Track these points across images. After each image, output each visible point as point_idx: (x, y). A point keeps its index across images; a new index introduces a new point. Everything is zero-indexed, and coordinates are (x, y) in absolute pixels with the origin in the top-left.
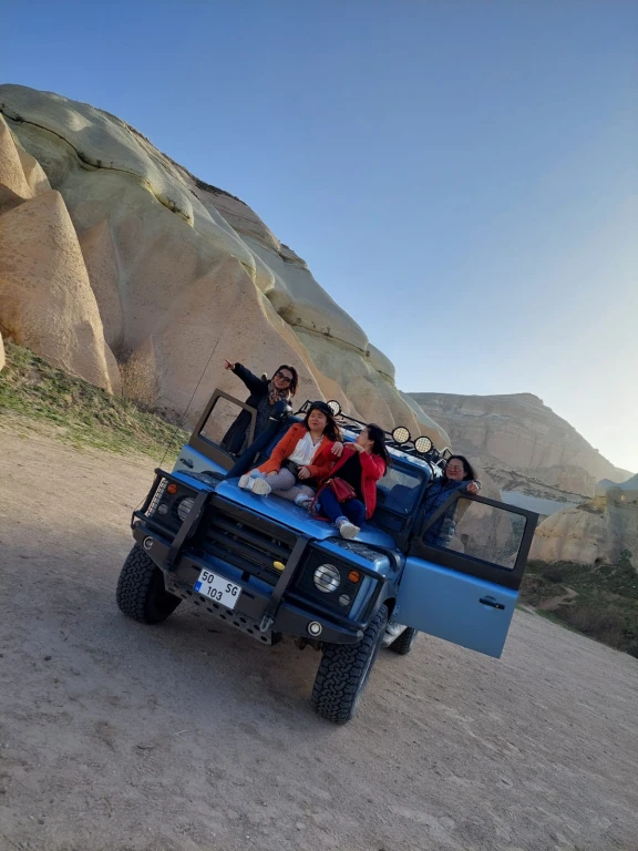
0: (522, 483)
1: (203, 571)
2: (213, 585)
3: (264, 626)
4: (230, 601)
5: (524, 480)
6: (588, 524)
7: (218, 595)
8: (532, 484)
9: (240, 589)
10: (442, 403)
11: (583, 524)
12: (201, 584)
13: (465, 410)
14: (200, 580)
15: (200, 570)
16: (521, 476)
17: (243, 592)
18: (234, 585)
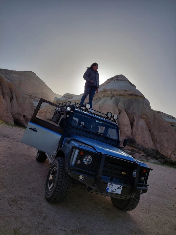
0: (33, 98)
1: (109, 184)
2: (113, 188)
3: (133, 197)
4: (119, 192)
5: (33, 97)
6: (52, 109)
7: (115, 191)
8: (36, 98)
9: (122, 186)
10: (5, 72)
11: (51, 109)
12: (108, 188)
13: (12, 75)
14: (108, 187)
15: (107, 184)
16: (33, 96)
17: (123, 187)
18: (120, 186)
